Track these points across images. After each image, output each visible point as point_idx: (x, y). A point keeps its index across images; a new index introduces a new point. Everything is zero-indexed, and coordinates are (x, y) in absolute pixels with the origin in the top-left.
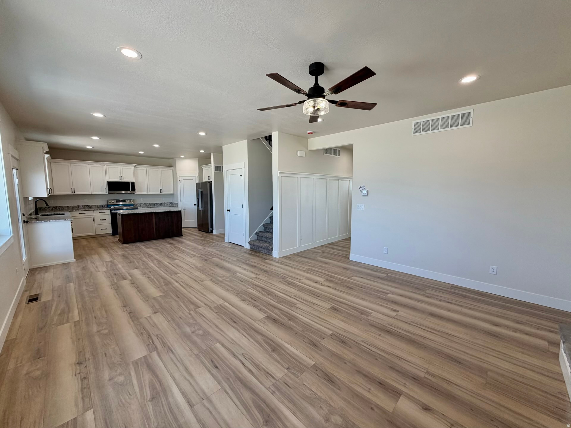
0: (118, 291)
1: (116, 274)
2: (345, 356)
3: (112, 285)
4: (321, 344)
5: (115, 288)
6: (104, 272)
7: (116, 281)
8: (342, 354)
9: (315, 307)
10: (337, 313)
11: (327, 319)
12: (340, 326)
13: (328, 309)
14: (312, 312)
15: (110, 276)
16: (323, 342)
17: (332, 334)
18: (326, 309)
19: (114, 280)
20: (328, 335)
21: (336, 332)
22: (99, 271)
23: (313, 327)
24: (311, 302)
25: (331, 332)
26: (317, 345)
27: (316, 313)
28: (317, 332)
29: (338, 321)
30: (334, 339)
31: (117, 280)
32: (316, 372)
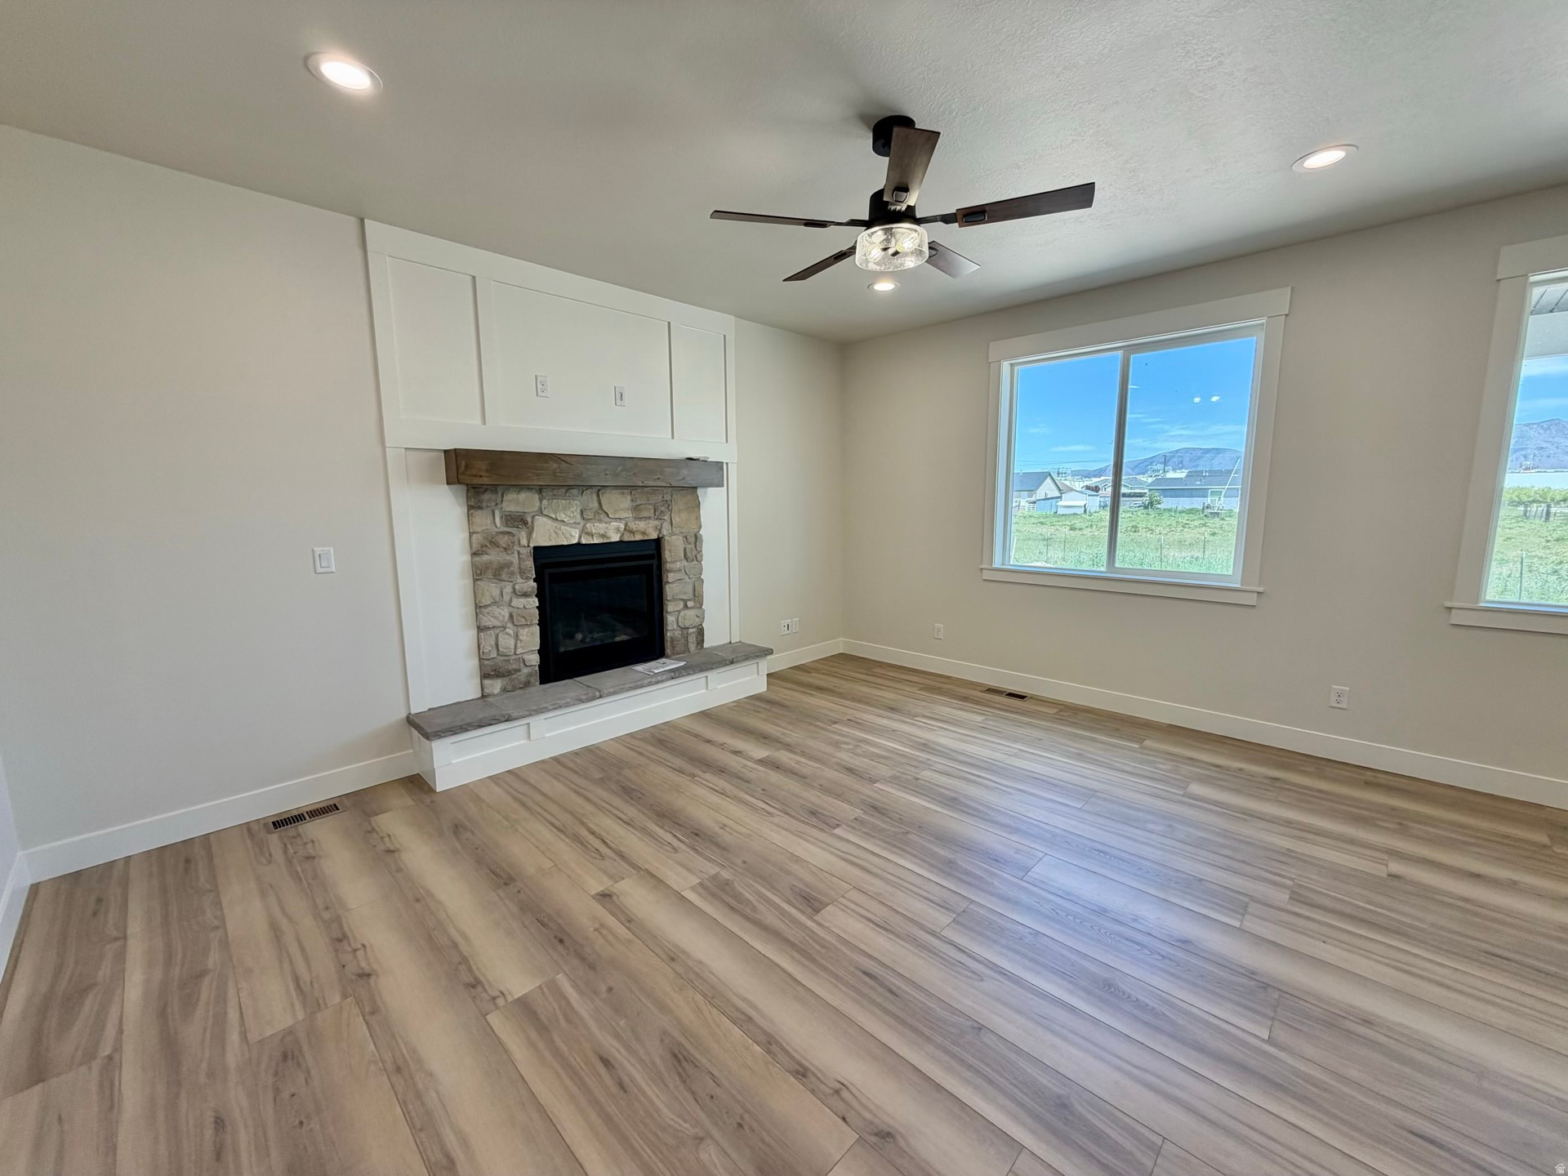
2: (819, 794)
4: (862, 810)
8: (823, 796)
9: (880, 912)
10: (806, 885)
11: (844, 864)
12: (808, 845)
13: (833, 901)
14: (889, 889)
16: (858, 813)
17: (835, 828)
18: (841, 899)
20: (844, 826)
21: (825, 832)
23: (880, 843)
24: (897, 936)
25: (837, 831)
26: (871, 808)
27: (876, 885)
28: (872, 833)
29: (808, 859)
30: (833, 818)
32: (869, 776)
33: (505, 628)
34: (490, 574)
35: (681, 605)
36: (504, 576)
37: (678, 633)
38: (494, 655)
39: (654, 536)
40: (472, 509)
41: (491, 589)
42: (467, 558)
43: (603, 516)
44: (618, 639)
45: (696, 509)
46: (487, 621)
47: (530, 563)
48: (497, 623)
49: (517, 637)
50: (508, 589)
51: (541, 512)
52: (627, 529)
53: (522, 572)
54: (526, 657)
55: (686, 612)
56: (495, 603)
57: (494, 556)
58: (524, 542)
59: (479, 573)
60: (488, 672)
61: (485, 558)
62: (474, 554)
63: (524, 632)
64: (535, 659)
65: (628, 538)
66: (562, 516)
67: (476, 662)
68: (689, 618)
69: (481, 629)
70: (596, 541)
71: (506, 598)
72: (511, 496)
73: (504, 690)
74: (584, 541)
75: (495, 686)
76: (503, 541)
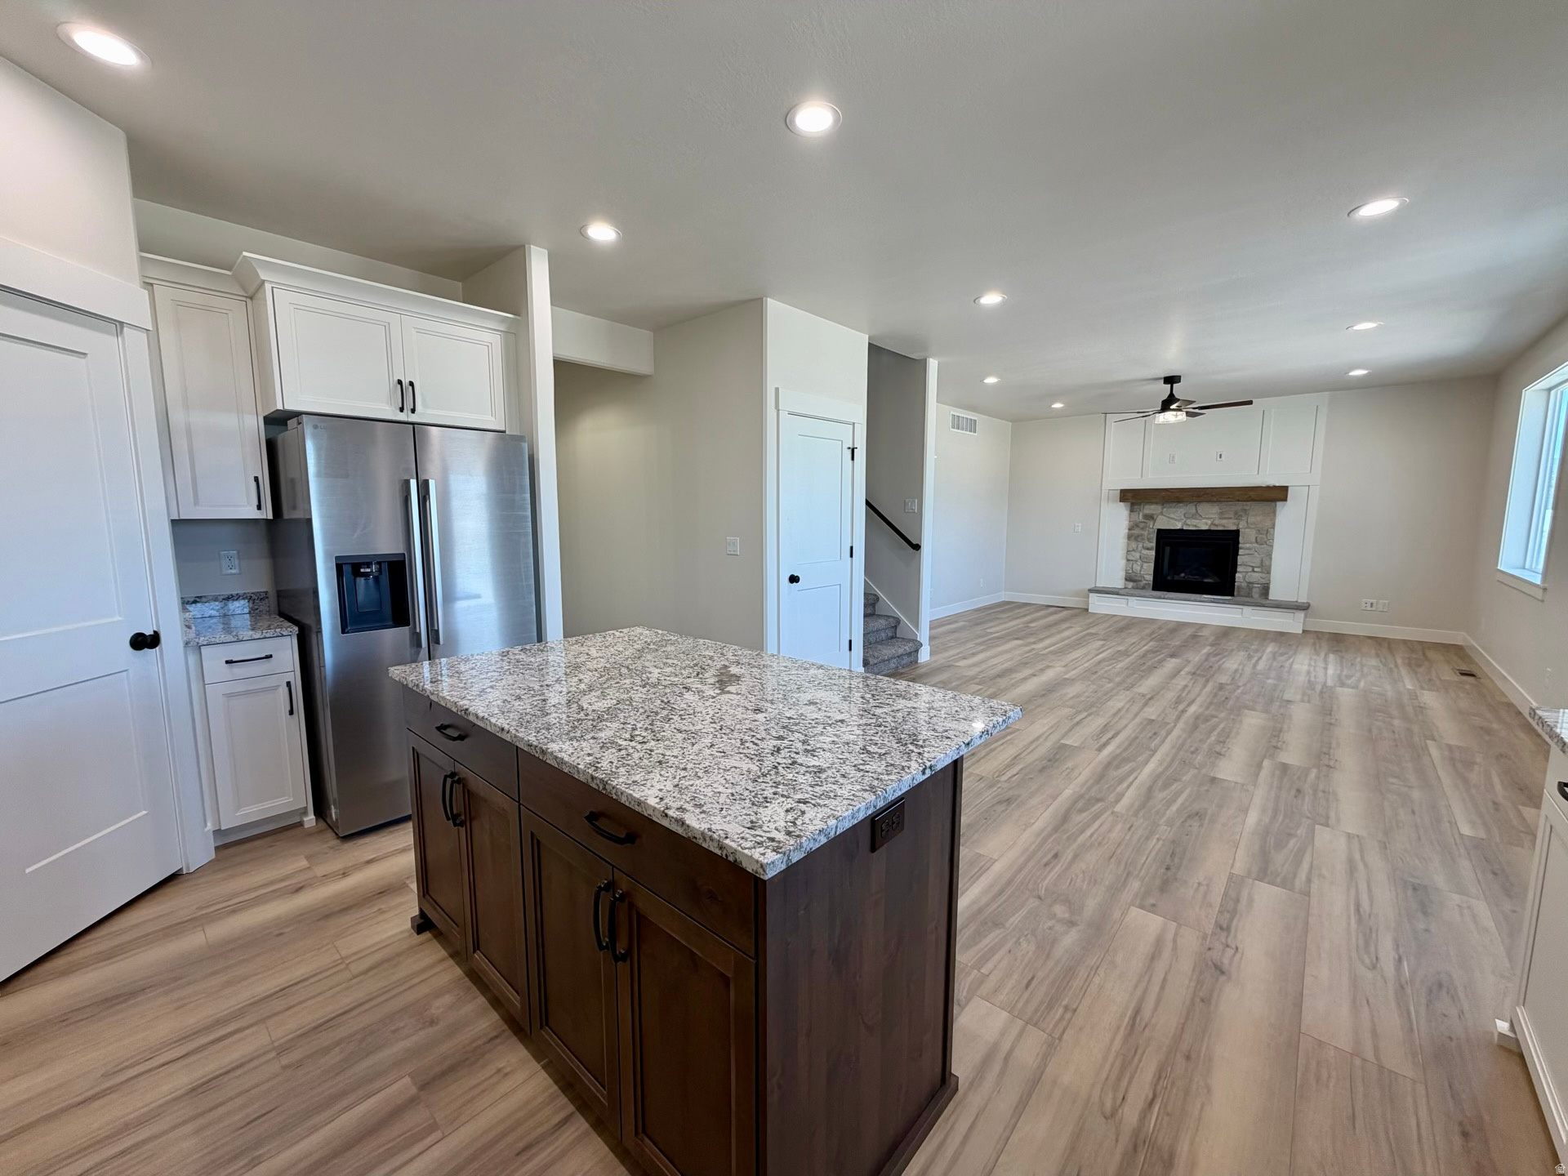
0: (1324, 750)
1: (1293, 792)
3: (1329, 766)
5: (1327, 756)
6: (1332, 821)
7: (1313, 773)
15: (1320, 794)
19: (1318, 778)
22: (1349, 836)
31: (1307, 775)
33: (1136, 561)
34: (1133, 538)
35: (1251, 569)
36: (1139, 539)
37: (1244, 585)
38: (1131, 571)
39: (1234, 528)
40: (1132, 511)
41: (1134, 544)
42: (1127, 531)
43: (1198, 516)
44: (1206, 580)
45: (1272, 514)
46: (1130, 558)
47: (1154, 536)
48: (1133, 558)
49: (1142, 567)
50: (1140, 545)
51: (1162, 513)
52: (1212, 524)
53: (1149, 540)
54: (1145, 576)
55: (1253, 574)
56: (1134, 550)
57: (1136, 532)
58: (1151, 526)
59: (1129, 537)
60: (1128, 579)
61: (1133, 532)
62: (1129, 529)
63: (1145, 565)
64: (1150, 578)
65: (1213, 528)
66: (1172, 516)
67: (1124, 573)
68: (1256, 577)
69: (1128, 560)
70: (1191, 528)
71: (1139, 549)
72: (1147, 507)
73: (1133, 588)
74: (1185, 528)
75: (1130, 585)
76: (1142, 525)
